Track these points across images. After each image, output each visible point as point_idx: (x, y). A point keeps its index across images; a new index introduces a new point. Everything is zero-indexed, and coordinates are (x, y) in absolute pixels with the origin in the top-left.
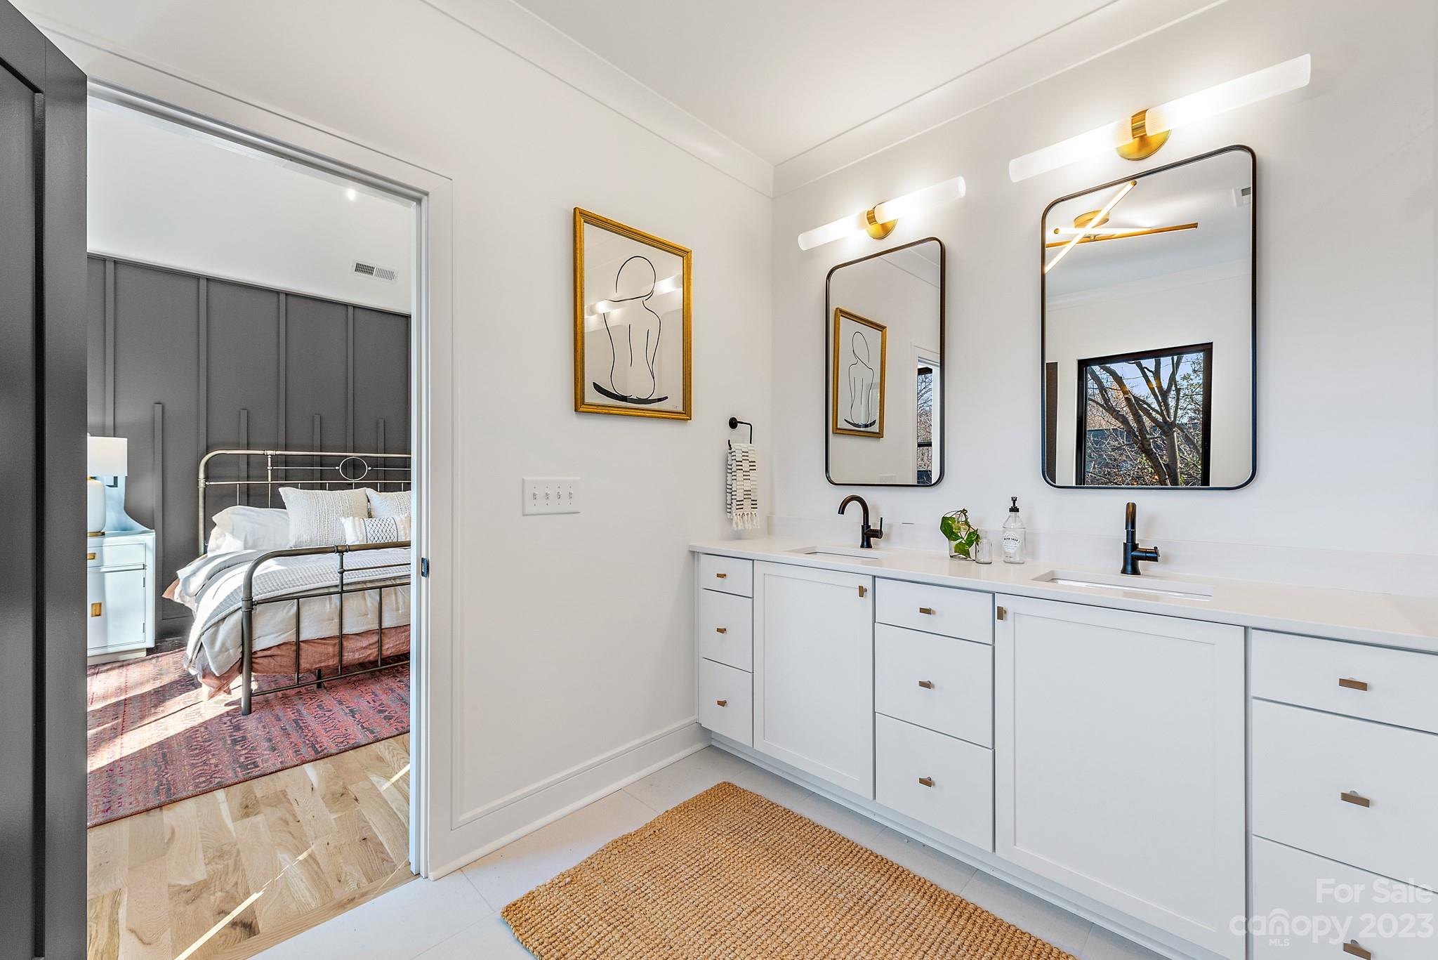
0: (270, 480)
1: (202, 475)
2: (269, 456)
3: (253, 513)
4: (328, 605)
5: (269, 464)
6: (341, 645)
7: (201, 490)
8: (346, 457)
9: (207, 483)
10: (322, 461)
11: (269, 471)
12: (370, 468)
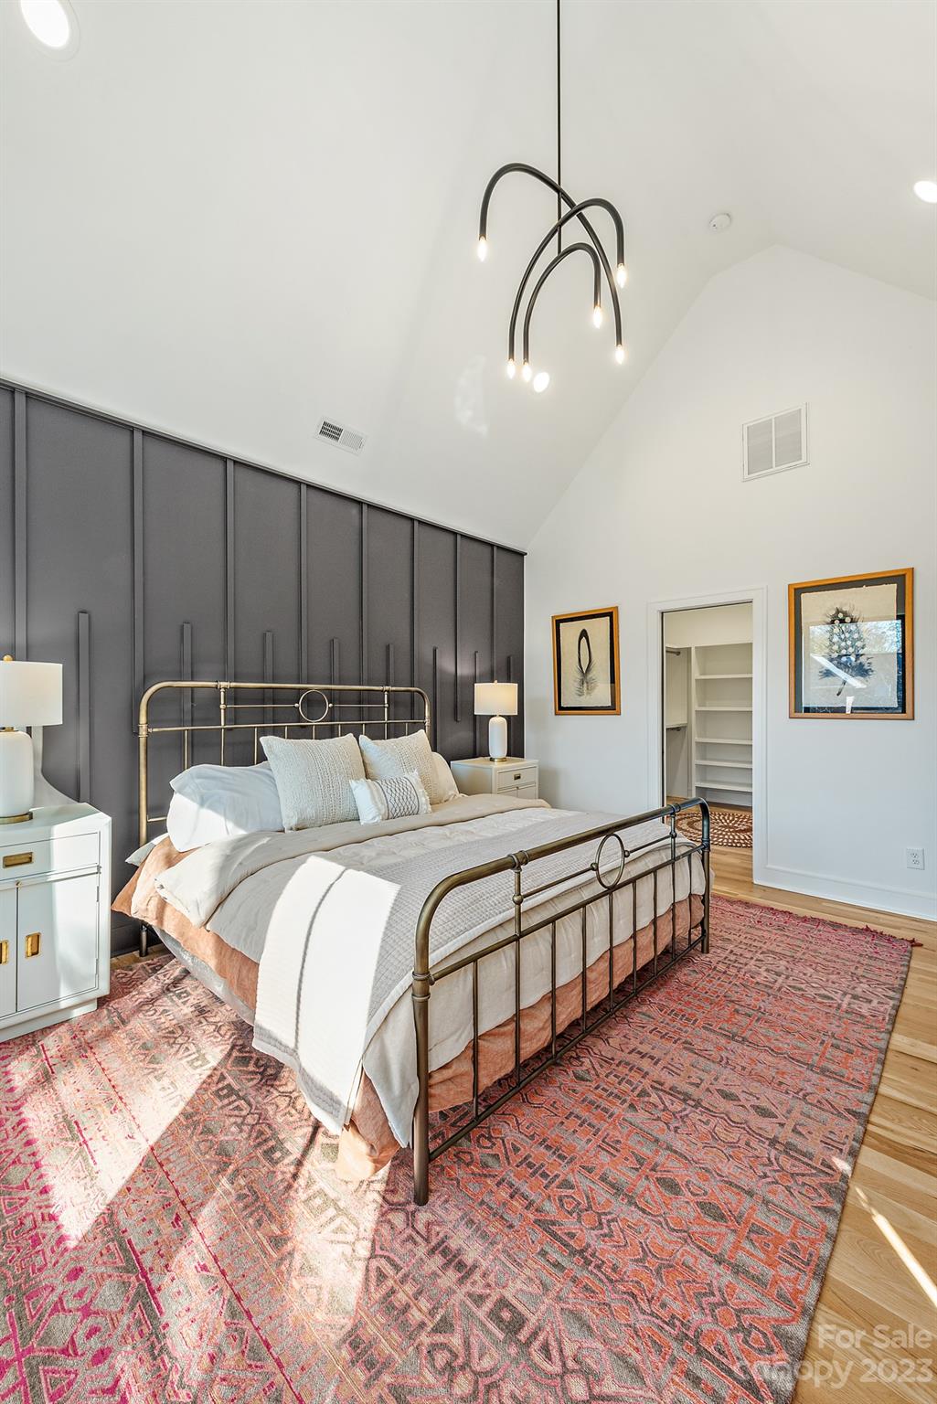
0: (223, 723)
1: (143, 719)
2: (222, 690)
3: (224, 775)
4: (504, 963)
5: (222, 702)
6: (518, 1031)
7: (142, 741)
8: (307, 689)
9: (150, 730)
10: (274, 696)
11: (222, 711)
12: (331, 705)
